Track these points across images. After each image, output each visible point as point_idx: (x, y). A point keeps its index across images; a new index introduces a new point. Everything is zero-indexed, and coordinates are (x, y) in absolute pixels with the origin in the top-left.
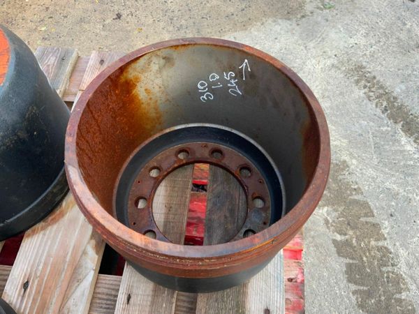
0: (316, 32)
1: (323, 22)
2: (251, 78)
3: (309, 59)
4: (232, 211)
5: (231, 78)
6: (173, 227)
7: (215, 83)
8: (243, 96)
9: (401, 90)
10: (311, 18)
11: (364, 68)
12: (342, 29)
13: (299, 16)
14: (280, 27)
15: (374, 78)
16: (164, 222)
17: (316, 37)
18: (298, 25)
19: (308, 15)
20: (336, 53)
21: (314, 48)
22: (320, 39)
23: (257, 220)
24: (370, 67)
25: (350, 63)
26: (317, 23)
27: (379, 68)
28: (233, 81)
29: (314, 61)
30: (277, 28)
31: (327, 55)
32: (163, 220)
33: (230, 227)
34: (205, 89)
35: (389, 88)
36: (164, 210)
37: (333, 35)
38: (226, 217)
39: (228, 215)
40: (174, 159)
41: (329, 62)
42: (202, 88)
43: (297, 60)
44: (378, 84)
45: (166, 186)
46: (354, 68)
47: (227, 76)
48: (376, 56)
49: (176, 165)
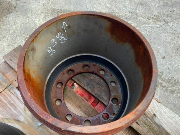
0: (26, 9)
1: (25, 4)
2: (69, 29)
3: (34, 20)
4: (98, 84)
5: (60, 35)
6: (89, 111)
7: (54, 44)
8: (68, 39)
9: (72, 7)
10: (18, 6)
11: (55, 9)
12: (34, 2)
13: (13, 9)
14: (11, 18)
15: (61, 10)
16: (84, 113)
17: (28, 11)
18: (17, 12)
19: (16, 6)
20: (41, 11)
21: (32, 15)
22: (30, 11)
23: (109, 77)
24: (56, 7)
25: (49, 11)
26: (23, 6)
27: (59, 6)
28: (61, 37)
29: (37, 20)
30: (10, 19)
31: (39, 14)
32: (83, 113)
33: (104, 89)
34: (51, 50)
35: (69, 10)
36: (79, 110)
37: (33, 6)
38: (99, 88)
39: (98, 86)
40: (59, 90)
41: (42, 16)
42: (50, 51)
43: (31, 24)
44: (64, 11)
45: (68, 102)
46: (52, 12)
47: (58, 37)
48: (54, 3)
49: (63, 91)
